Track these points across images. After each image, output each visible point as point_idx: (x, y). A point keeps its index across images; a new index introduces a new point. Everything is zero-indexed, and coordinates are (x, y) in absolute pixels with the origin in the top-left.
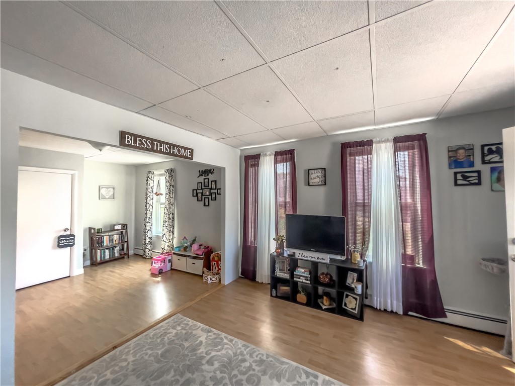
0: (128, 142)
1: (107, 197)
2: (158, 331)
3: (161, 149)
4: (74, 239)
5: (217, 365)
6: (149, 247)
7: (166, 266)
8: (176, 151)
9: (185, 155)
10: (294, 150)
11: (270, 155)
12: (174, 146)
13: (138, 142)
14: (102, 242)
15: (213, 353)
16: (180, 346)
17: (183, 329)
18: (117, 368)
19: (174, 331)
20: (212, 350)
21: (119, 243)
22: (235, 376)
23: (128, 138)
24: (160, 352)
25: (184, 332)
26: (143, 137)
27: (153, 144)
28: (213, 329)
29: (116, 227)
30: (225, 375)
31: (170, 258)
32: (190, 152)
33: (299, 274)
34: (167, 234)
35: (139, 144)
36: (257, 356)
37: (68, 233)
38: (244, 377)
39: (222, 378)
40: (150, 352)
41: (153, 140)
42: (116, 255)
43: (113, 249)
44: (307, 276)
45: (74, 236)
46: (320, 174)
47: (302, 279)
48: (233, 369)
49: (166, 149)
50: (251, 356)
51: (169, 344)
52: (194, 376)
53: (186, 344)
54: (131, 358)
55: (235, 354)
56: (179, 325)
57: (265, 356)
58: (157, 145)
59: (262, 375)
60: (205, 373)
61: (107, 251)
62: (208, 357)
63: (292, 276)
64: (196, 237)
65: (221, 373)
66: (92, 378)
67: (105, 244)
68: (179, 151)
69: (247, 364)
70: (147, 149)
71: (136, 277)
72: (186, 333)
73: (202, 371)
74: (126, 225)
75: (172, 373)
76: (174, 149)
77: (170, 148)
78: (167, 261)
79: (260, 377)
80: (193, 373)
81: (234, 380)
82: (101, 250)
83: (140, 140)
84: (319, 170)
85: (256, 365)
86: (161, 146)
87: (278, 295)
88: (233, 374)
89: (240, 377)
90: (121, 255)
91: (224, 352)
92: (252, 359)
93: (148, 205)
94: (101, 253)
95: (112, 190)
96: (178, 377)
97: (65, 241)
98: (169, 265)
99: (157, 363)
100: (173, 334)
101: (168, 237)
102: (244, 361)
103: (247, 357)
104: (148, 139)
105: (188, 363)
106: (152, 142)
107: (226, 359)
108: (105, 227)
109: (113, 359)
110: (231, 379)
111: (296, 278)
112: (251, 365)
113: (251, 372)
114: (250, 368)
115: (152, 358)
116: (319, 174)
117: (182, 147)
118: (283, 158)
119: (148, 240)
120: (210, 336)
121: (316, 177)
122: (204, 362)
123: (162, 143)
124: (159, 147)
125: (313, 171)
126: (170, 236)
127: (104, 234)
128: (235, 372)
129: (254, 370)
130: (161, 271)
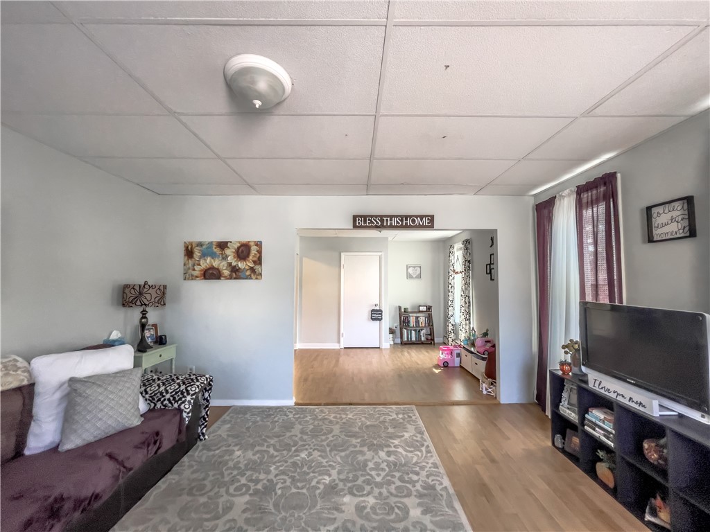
0: (359, 223)
1: (414, 276)
2: (384, 409)
3: (391, 224)
4: (381, 314)
5: (392, 458)
6: (452, 336)
7: (454, 360)
8: (409, 222)
9: (421, 224)
10: (615, 173)
11: (569, 195)
12: (407, 217)
13: (368, 221)
14: (409, 322)
15: (400, 450)
16: (385, 428)
17: (403, 419)
18: (338, 416)
19: (395, 416)
20: (402, 447)
21: (425, 326)
22: (393, 476)
23: (359, 220)
24: (368, 423)
25: (401, 421)
26: (372, 216)
27: (382, 221)
28: (426, 433)
29: (421, 309)
30: (387, 469)
31: (459, 352)
32: (428, 219)
33: (594, 420)
34: (464, 323)
35: (369, 223)
36: (433, 480)
37: (378, 308)
38: (398, 483)
39: (383, 470)
40: (363, 419)
41: (381, 217)
42: (423, 339)
43: (419, 331)
44: (610, 430)
45: (382, 311)
46: (679, 213)
47: (599, 433)
48: (399, 471)
49: (397, 222)
50: (428, 476)
51: (380, 422)
52: (368, 453)
53: (390, 430)
54: (350, 416)
55: (416, 464)
56: (403, 414)
57: (441, 487)
58: (387, 220)
59: (415, 496)
60: (376, 457)
61: (413, 332)
62: (393, 449)
63: (582, 419)
64: (487, 330)
65: (387, 466)
66: (325, 413)
67: (412, 325)
68: (413, 221)
69: (415, 478)
70: (376, 227)
71: (419, 363)
72: (401, 423)
73: (377, 454)
74: (431, 307)
75: (359, 440)
76: (406, 220)
77: (402, 220)
78: (455, 354)
79: (411, 495)
80: (369, 450)
81: (389, 478)
82: (407, 330)
83: (369, 220)
84: (676, 204)
85: (421, 485)
86: (391, 220)
87: (567, 449)
88: (394, 473)
89: (396, 480)
90: (427, 339)
91: (410, 455)
92: (425, 479)
93: (450, 286)
94: (407, 332)
95: (419, 269)
96: (358, 445)
97: (376, 315)
98: (457, 360)
99: (359, 428)
100: (391, 418)
101: (464, 326)
102: (417, 474)
103: (424, 473)
104: (376, 216)
105: (375, 442)
106: (381, 218)
107: (403, 461)
108: (413, 307)
109: (343, 410)
110: (387, 475)
111: (588, 426)
112: (418, 481)
113: (409, 486)
114: (413, 483)
115: (360, 424)
116: (678, 211)
117: (417, 217)
118: (592, 195)
119: (450, 328)
120: (416, 437)
121: (669, 222)
122: (386, 449)
123: (391, 217)
124: (389, 222)
125: (660, 209)
126: (466, 324)
127: (410, 315)
128: (397, 474)
129: (414, 486)
130: (446, 364)
